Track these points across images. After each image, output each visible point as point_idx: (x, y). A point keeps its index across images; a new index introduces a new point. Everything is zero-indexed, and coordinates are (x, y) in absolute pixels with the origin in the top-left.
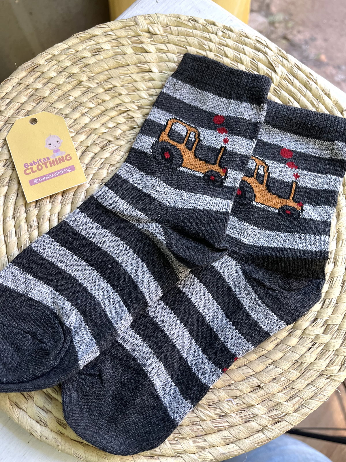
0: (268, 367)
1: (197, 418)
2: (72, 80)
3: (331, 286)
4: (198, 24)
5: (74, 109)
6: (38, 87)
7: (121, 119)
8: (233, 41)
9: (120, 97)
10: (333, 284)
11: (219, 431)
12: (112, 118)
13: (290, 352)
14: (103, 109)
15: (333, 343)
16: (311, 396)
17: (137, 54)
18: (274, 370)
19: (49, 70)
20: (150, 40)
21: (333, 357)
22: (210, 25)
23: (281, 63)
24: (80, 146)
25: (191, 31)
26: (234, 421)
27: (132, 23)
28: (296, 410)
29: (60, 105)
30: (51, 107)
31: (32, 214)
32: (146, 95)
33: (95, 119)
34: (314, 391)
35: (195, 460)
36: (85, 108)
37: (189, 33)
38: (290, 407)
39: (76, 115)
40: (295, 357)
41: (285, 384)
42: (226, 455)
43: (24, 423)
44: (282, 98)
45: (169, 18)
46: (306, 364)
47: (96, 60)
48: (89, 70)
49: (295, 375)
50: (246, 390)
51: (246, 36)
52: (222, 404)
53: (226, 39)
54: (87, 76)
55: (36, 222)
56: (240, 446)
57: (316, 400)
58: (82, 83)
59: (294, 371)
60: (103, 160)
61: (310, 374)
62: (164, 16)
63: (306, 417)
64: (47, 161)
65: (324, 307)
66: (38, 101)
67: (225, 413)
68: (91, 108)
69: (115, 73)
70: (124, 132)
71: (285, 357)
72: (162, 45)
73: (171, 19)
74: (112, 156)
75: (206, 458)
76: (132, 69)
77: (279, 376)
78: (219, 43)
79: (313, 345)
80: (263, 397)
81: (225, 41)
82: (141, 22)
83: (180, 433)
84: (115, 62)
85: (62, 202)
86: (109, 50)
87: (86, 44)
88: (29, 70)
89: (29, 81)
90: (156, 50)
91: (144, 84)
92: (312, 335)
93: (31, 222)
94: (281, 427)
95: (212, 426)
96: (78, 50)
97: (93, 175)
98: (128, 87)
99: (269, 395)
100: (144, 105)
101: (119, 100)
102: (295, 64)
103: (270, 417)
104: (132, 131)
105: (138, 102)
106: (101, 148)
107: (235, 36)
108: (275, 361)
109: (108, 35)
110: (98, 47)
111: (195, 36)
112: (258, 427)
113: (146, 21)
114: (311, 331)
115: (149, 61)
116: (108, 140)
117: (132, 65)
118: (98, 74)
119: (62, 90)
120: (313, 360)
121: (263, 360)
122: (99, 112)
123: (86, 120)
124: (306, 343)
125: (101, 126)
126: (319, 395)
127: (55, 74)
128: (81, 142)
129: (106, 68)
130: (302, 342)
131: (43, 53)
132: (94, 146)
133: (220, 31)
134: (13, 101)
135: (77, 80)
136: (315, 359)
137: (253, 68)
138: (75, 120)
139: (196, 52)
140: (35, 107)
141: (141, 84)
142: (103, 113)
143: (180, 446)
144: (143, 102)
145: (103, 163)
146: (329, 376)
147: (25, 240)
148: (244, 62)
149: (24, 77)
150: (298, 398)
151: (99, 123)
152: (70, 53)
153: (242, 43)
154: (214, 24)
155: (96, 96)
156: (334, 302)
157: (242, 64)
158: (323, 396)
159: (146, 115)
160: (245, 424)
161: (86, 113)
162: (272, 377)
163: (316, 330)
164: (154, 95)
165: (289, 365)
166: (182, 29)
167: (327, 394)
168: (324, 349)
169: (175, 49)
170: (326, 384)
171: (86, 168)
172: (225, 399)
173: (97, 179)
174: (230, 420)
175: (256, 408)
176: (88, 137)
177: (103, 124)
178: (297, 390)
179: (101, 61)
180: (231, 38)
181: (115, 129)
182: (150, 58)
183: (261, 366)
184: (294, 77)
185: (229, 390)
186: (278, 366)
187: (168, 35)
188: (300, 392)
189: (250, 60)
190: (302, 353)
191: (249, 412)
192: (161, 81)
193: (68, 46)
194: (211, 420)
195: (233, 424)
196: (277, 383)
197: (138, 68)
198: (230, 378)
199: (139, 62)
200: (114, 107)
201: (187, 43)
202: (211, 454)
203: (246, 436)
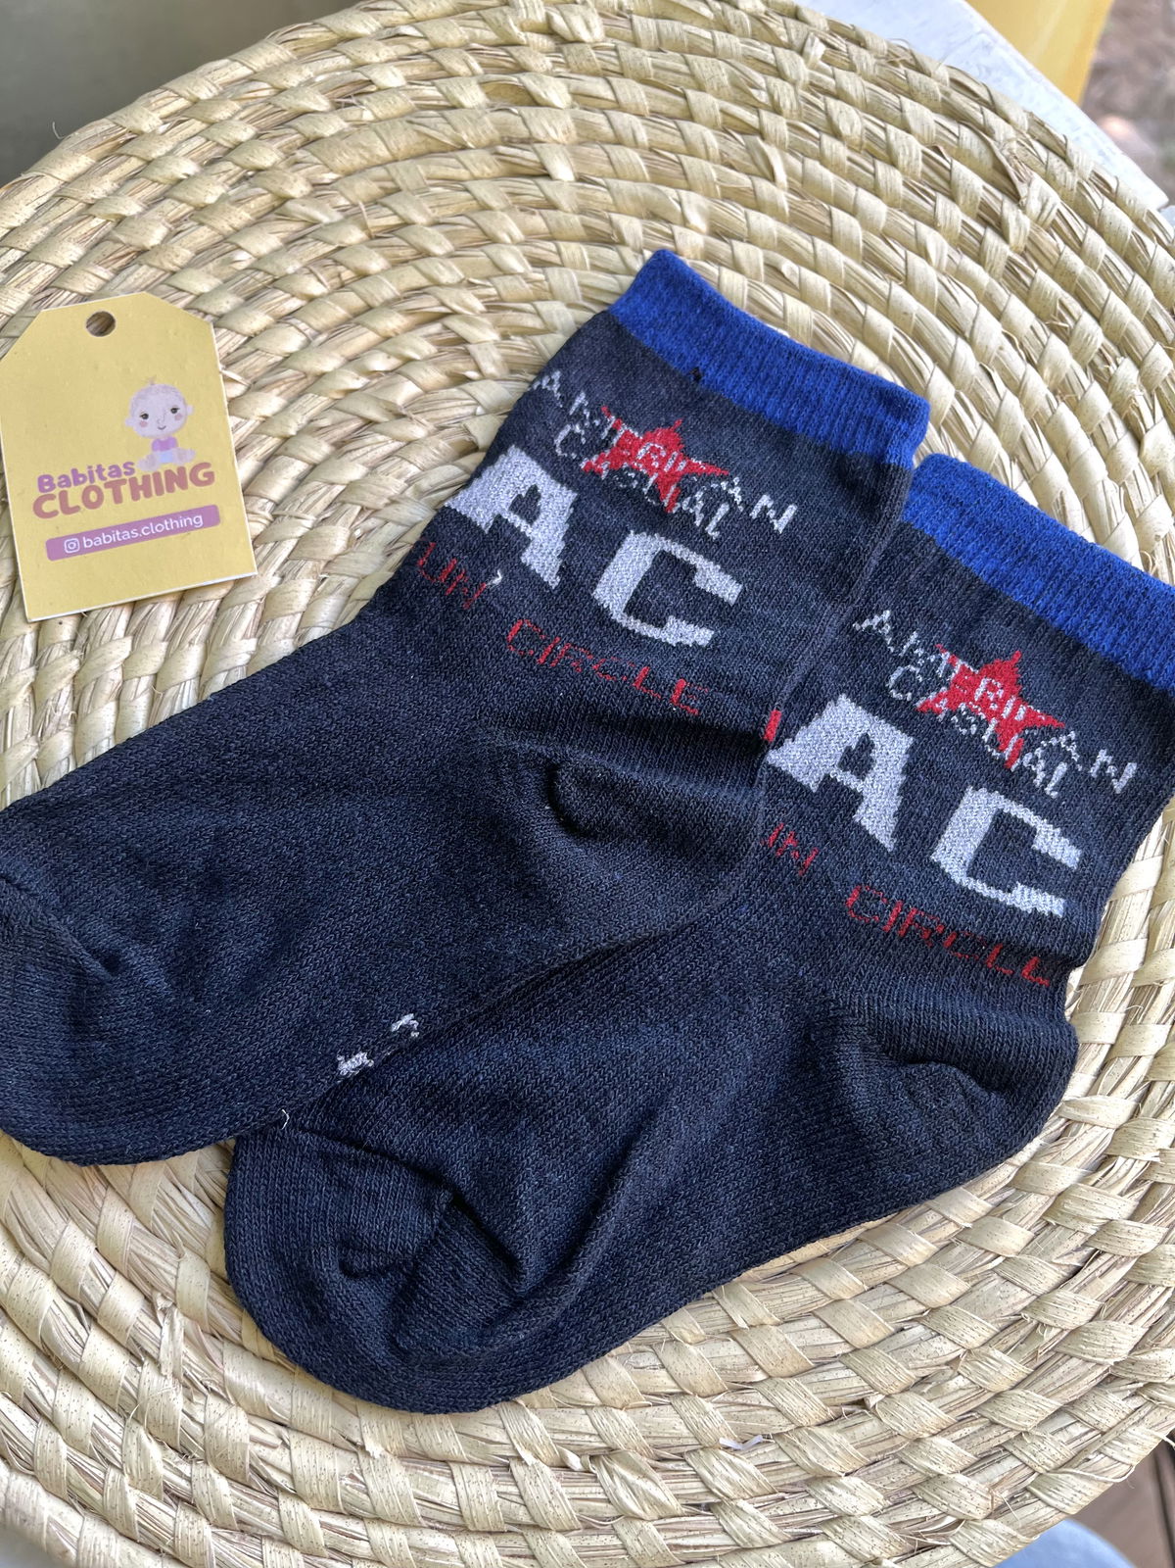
0: (902, 1330)
1: (604, 1505)
4: (737, 12)
5: (247, 299)
6: (125, 212)
7: (420, 345)
8: (866, 79)
9: (421, 264)
12: (387, 338)
13: (996, 1281)
14: (358, 303)
15: (1168, 1259)
16: (1065, 1460)
17: (497, 107)
18: (924, 1346)
19: (171, 153)
20: (553, 62)
21: (1163, 1312)
22: (780, 19)
23: (1043, 170)
24: (257, 432)
25: (707, 35)
26: (748, 1530)
28: (1000, 1507)
29: (200, 282)
30: (164, 287)
31: (57, 672)
32: (520, 261)
33: (322, 338)
34: (1076, 1439)
36: (288, 295)
37: (698, 42)
38: (976, 1497)
39: (257, 320)
40: (1012, 1300)
41: (963, 1404)
44: (1037, 298)
46: (1054, 1332)
47: (346, 125)
48: (316, 160)
49: (1006, 1372)
50: (806, 1414)
51: (913, 63)
52: (708, 1459)
53: (838, 71)
54: (308, 180)
55: (69, 703)
57: (1082, 1477)
58: (289, 205)
59: (1005, 1358)
60: (339, 489)
61: (1069, 1373)
63: (1034, 1540)
64: (124, 477)
65: (1142, 1112)
66: (123, 261)
67: (716, 1495)
68: (311, 299)
69: (411, 173)
71: (973, 1296)
72: (594, 79)
74: (372, 479)
76: (479, 163)
77: (943, 1372)
78: (811, 84)
80: (873, 1449)
83: (533, 1557)
84: (415, 136)
85: (171, 636)
86: (398, 88)
87: (315, 64)
88: (99, 150)
89: (96, 189)
90: (569, 98)
91: (515, 220)
92: (1088, 1222)
93: (50, 703)
95: (662, 1540)
96: (284, 84)
97: (294, 542)
98: (454, 228)
99: (898, 1441)
100: (510, 298)
101: (419, 275)
102: (1097, 175)
103: (895, 1526)
104: (454, 390)
105: (488, 284)
106: (334, 444)
107: (872, 61)
108: (933, 1310)
109: (398, 35)
110: (359, 76)
111: (720, 53)
112: (841, 1562)
114: (1084, 1202)
115: (541, 136)
116: (362, 418)
117: (477, 148)
119: (213, 228)
120: (1082, 1317)
121: (887, 1301)
122: (341, 313)
123: (291, 340)
124: (1061, 1250)
125: (342, 367)
126: (1095, 1458)
127: (191, 168)
128: (266, 420)
129: (381, 153)
130: (1047, 1243)
131: (158, 91)
132: (309, 437)
133: (817, 40)
134: (30, 257)
135: (270, 192)
136: (1091, 1316)
137: (931, 180)
138: (250, 338)
139: (722, 111)
140: (107, 281)
141: (503, 219)
142: (357, 319)
144: (505, 287)
145: (338, 503)
146: (1141, 1385)
147: (20, 765)
148: (901, 157)
149: (80, 175)
150: (1010, 1464)
151: (336, 354)
152: (252, 95)
153: (897, 90)
154: (796, 15)
155: (334, 257)
157: (893, 164)
158: (1110, 1462)
159: (516, 334)
160: (791, 1545)
161: (292, 313)
162: (912, 1374)
163: (1106, 1200)
164: (551, 264)
165: (986, 1330)
166: (674, 28)
167: (1128, 1453)
168: (1131, 1278)
169: (643, 96)
170: (1128, 1416)
171: (270, 517)
172: (725, 1441)
173: (307, 559)
174: (736, 1524)
175: (842, 1486)
176: (291, 402)
177: (351, 360)
178: (1012, 1430)
179: (363, 128)
180: (858, 67)
181: (394, 380)
182: (546, 125)
183: (877, 1324)
184: (1089, 222)
185: (740, 1408)
186: (942, 1331)
187: (622, 46)
188: (1022, 1439)
189: (924, 152)
190: (1042, 1288)
191: (814, 1501)
192: (582, 211)
193: (249, 72)
194: (661, 1518)
195: (743, 1542)
196: (932, 1396)
197: (501, 160)
198: (749, 1360)
199: (502, 138)
200: (397, 300)
201: (688, 79)
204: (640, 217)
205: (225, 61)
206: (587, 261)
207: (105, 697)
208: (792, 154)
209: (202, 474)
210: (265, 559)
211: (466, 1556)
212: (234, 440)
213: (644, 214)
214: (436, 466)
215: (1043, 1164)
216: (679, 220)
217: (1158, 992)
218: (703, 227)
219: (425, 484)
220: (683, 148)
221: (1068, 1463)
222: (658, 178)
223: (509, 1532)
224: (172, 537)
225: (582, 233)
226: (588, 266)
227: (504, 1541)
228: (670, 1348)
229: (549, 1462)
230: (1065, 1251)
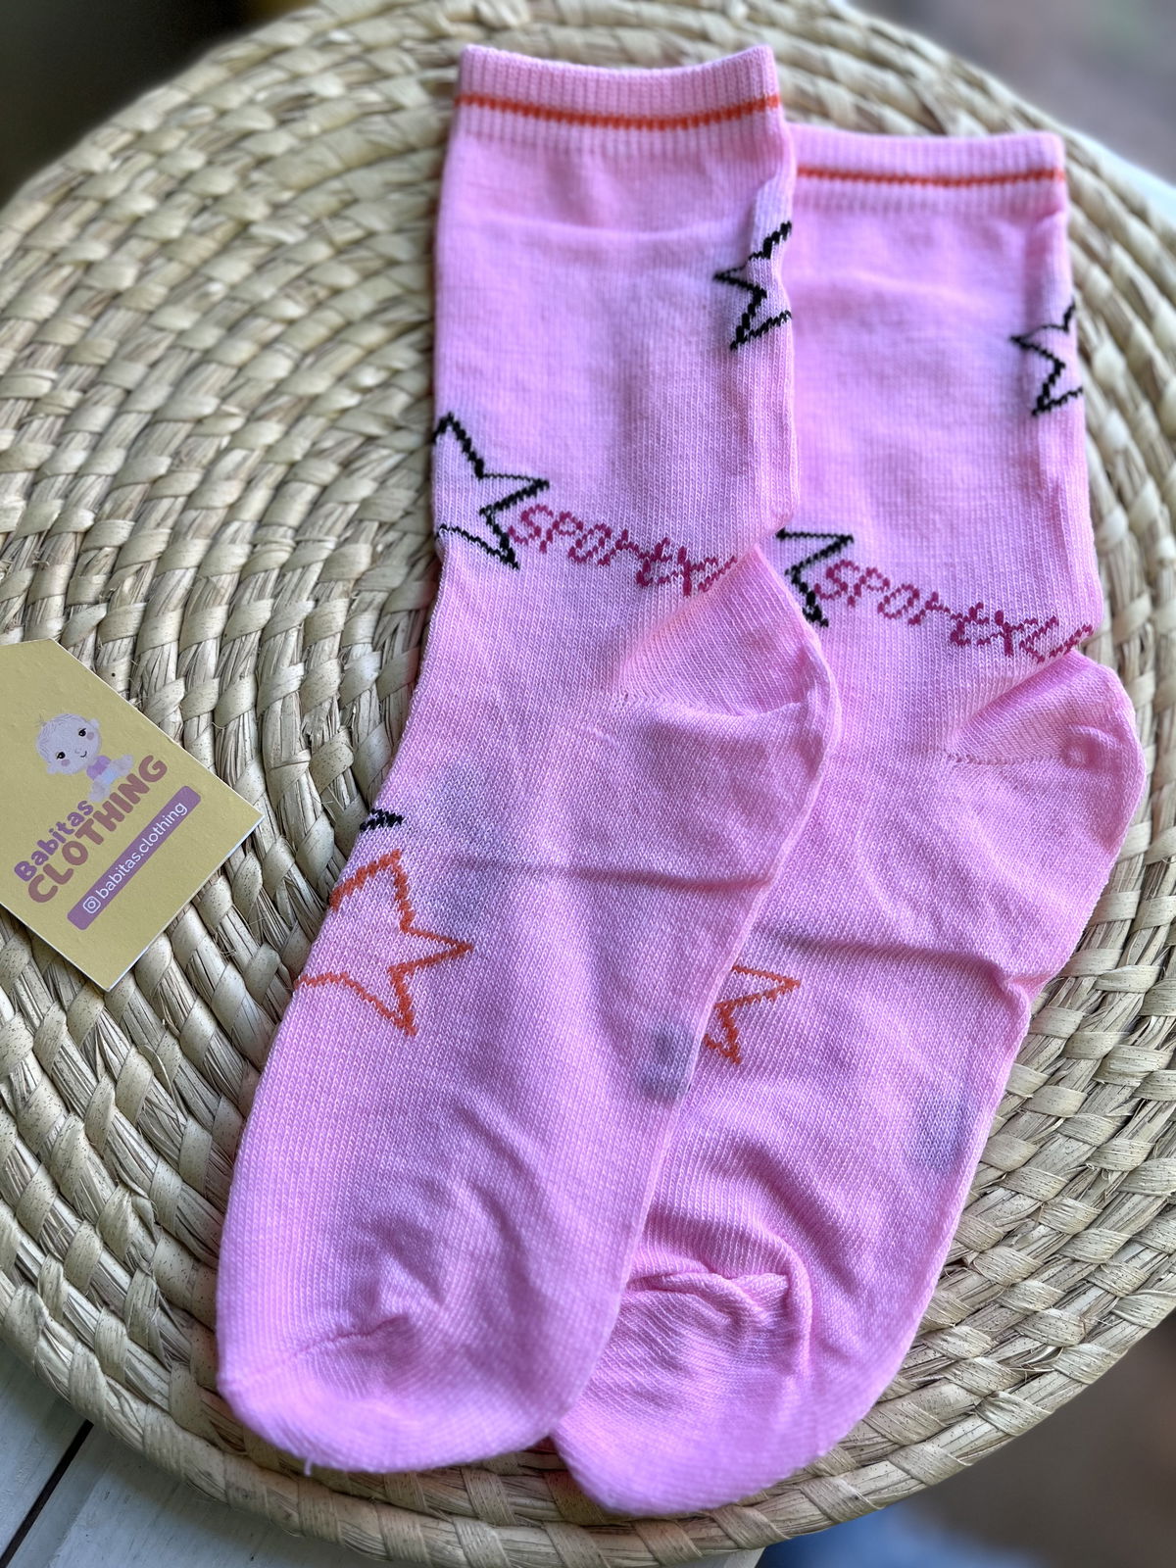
0: (985, 1194)
2: (215, 221)
5: (229, 330)
6: (92, 258)
7: (403, 356)
8: (789, 34)
12: (371, 351)
13: (1061, 1140)
14: (337, 320)
16: (1140, 1283)
18: (1007, 1204)
19: (127, 190)
24: (264, 462)
28: (1092, 1331)
29: (180, 319)
30: (145, 329)
33: (309, 360)
34: (1147, 1263)
35: (758, 1527)
36: (268, 321)
38: (1070, 1325)
39: (243, 350)
40: (1076, 1154)
41: (1047, 1249)
42: (865, 1502)
43: (165, 1451)
46: (1116, 1175)
47: (294, 141)
48: (271, 180)
49: (1079, 1215)
54: (267, 202)
56: (907, 1467)
57: (1157, 1295)
58: (252, 229)
59: (1077, 1203)
60: (353, 508)
61: (1134, 1208)
65: (1167, 974)
66: (98, 309)
68: (291, 323)
69: (366, 182)
71: (1042, 1156)
74: (384, 494)
75: (797, 1516)
77: (1026, 1224)
79: (1136, 1110)
80: (976, 1299)
84: (364, 144)
85: (221, 672)
86: (338, 97)
87: (252, 82)
88: (55, 196)
89: (57, 237)
92: (1133, 1076)
94: (1043, 1394)
96: (226, 105)
97: (321, 565)
99: (997, 1288)
101: (392, 285)
103: (1004, 1362)
106: (341, 464)
108: (1009, 1173)
109: (330, 43)
110: (298, 89)
112: (964, 1399)
114: (1127, 1060)
116: (361, 434)
118: (305, 189)
120: (1138, 1158)
123: (278, 366)
124: (1113, 1104)
125: (333, 386)
126: (1167, 1277)
127: (149, 204)
128: (270, 449)
129: (333, 165)
130: (1100, 1100)
131: (102, 126)
132: (315, 460)
134: (6, 315)
135: (231, 218)
136: (1146, 1156)
138: (240, 369)
140: (88, 330)
142: (339, 337)
145: (356, 521)
148: (832, 108)
149: (39, 224)
150: (1094, 1293)
151: (324, 374)
152: (197, 121)
155: (307, 277)
157: (827, 117)
160: (920, 1392)
161: (276, 339)
162: (999, 1229)
163: (1144, 1055)
165: (1056, 1182)
171: (293, 544)
173: (337, 581)
175: (954, 1335)
177: (341, 378)
178: (1091, 1264)
179: (312, 142)
186: (1019, 1190)
188: (1101, 1270)
190: (1100, 1140)
191: (932, 1352)
196: (1018, 1246)
202: (812, 1501)
203: (925, 1433)
210: (297, 586)
215: (1087, 1033)
217: (1168, 867)
221: (1143, 1285)
230: (1116, 1104)
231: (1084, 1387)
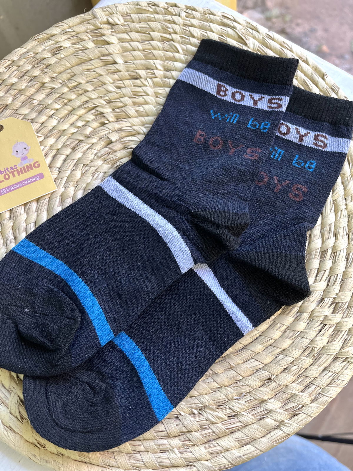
0: (277, 357)
1: (206, 421)
2: (34, 83)
3: (335, 261)
4: (159, 8)
5: (39, 113)
7: (90, 117)
8: (198, 20)
9: (86, 94)
10: (337, 259)
11: (232, 433)
12: (81, 116)
13: (299, 338)
14: (70, 108)
15: (345, 322)
16: (328, 383)
17: (98, 47)
18: (284, 360)
19: (9, 77)
20: (111, 31)
21: (346, 337)
22: (172, 8)
23: (252, 36)
24: (50, 149)
25: (152, 16)
26: (246, 420)
27: (90, 16)
28: (314, 400)
29: (25, 111)
30: (15, 115)
31: (7, 227)
32: (114, 88)
33: (62, 120)
34: (330, 376)
35: (209, 467)
36: (50, 110)
37: (150, 18)
38: (306, 398)
39: (43, 118)
40: (304, 343)
41: (297, 373)
42: (243, 458)
45: (128, 6)
46: (318, 348)
47: (57, 60)
48: (50, 71)
49: (307, 362)
50: (255, 385)
51: (211, 13)
52: (232, 403)
53: (191, 19)
54: (50, 77)
55: (12, 235)
56: (256, 446)
57: (334, 387)
58: (45, 85)
59: (306, 358)
60: (75, 161)
61: (324, 359)
62: (122, 5)
63: (325, 407)
64: (14, 169)
65: (329, 285)
67: (236, 412)
68: (57, 110)
69: (78, 70)
70: (95, 129)
71: (294, 344)
72: (124, 34)
73: (130, 7)
74: (84, 156)
75: (221, 463)
76: (96, 63)
77: (290, 366)
78: (184, 24)
79: (323, 328)
80: (275, 391)
81: (190, 21)
82: (100, 14)
83: (189, 440)
84: (77, 59)
85: (37, 210)
86: (70, 47)
87: (45, 45)
90: (118, 41)
91: (109, 77)
92: (321, 317)
93: (7, 236)
94: (299, 420)
95: (223, 428)
96: (37, 51)
97: (66, 178)
98: (93, 82)
99: (282, 387)
100: (112, 99)
101: (86, 97)
102: (267, 34)
103: (286, 410)
104: (102, 127)
105: (106, 96)
106: (72, 149)
107: (199, 15)
108: (284, 350)
109: (66, 32)
110: (58, 45)
111: (157, 20)
112: (274, 423)
113: (105, 13)
114: (319, 312)
115: (112, 52)
116: (78, 140)
117: (95, 59)
118: (60, 73)
120: (324, 343)
121: (271, 350)
122: (66, 112)
123: (53, 122)
124: (315, 326)
125: (69, 127)
126: (336, 381)
127: (16, 80)
128: (51, 146)
129: (68, 66)
130: (311, 325)
132: (64, 148)
133: (183, 12)
135: (39, 82)
136: (327, 342)
138: (42, 124)
139: (161, 36)
141: (106, 77)
142: (71, 113)
143: (192, 454)
144: (111, 96)
145: (76, 165)
146: (345, 358)
147: (2, 254)
150: (313, 387)
151: (67, 123)
152: (29, 56)
153: (208, 21)
154: (176, 6)
155: (61, 97)
156: (340, 277)
158: (341, 381)
159: (116, 108)
160: (259, 421)
161: (53, 115)
162: (282, 368)
163: (324, 310)
164: (122, 87)
165: (300, 352)
166: (143, 16)
167: (345, 378)
168: (335, 330)
169: (138, 36)
170: (343, 367)
171: (58, 172)
172: (235, 398)
173: (71, 182)
174: (242, 419)
175: (269, 402)
176: (57, 139)
177: (72, 125)
178: (312, 378)
179: (62, 60)
180: (196, 17)
181: (85, 128)
182: (113, 49)
183: (270, 357)
184: (267, 47)
185: (237, 387)
186: (287, 355)
187: (130, 24)
188: (315, 380)
189: (218, 37)
190: (312, 337)
191: (262, 408)
192: (128, 71)
193: (27, 50)
194: (222, 422)
195: (246, 424)
196: (288, 373)
197: (102, 61)
198: (237, 374)
199: (101, 55)
200: (81, 105)
201: (150, 29)
202: (225, 458)
203: (262, 435)
204: (144, 70)
205: (20, 48)
206: (132, 84)
207: (22, 231)
208: (182, 44)
209: (37, 165)
210: (59, 184)
211: (171, 444)
212: (43, 153)
213: (145, 69)
214: (101, 149)
216: (155, 68)
218: (162, 69)
219: (99, 155)
220: (152, 49)
222: (147, 58)
223: (181, 435)
224: (32, 184)
225: (129, 77)
226: (133, 86)
227: (181, 437)
228: (215, 376)
229: (188, 413)
230: (316, 326)
231: (313, 418)
